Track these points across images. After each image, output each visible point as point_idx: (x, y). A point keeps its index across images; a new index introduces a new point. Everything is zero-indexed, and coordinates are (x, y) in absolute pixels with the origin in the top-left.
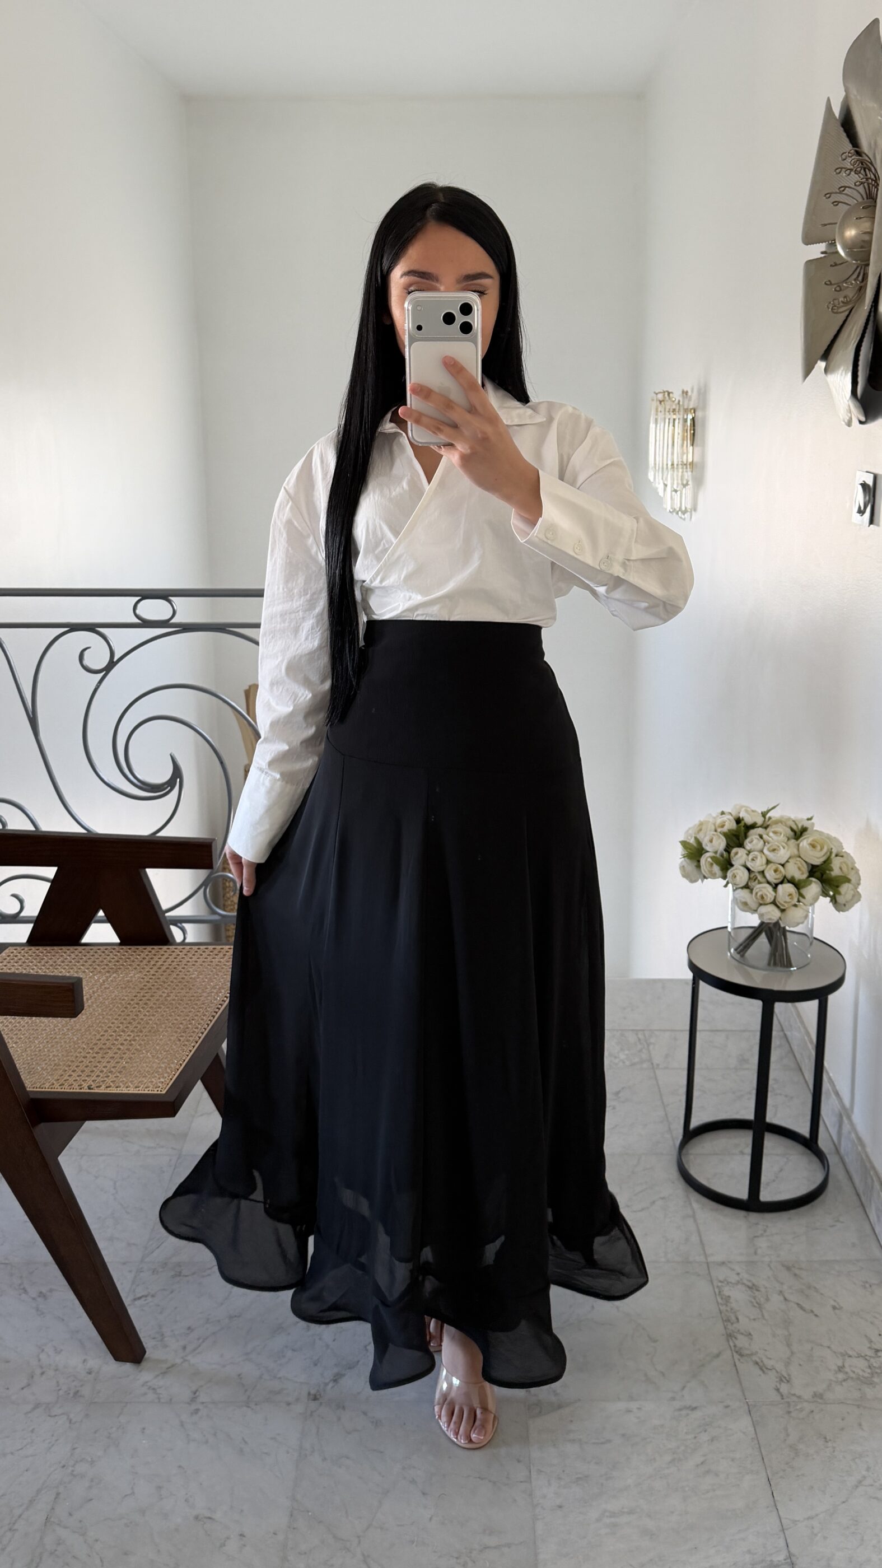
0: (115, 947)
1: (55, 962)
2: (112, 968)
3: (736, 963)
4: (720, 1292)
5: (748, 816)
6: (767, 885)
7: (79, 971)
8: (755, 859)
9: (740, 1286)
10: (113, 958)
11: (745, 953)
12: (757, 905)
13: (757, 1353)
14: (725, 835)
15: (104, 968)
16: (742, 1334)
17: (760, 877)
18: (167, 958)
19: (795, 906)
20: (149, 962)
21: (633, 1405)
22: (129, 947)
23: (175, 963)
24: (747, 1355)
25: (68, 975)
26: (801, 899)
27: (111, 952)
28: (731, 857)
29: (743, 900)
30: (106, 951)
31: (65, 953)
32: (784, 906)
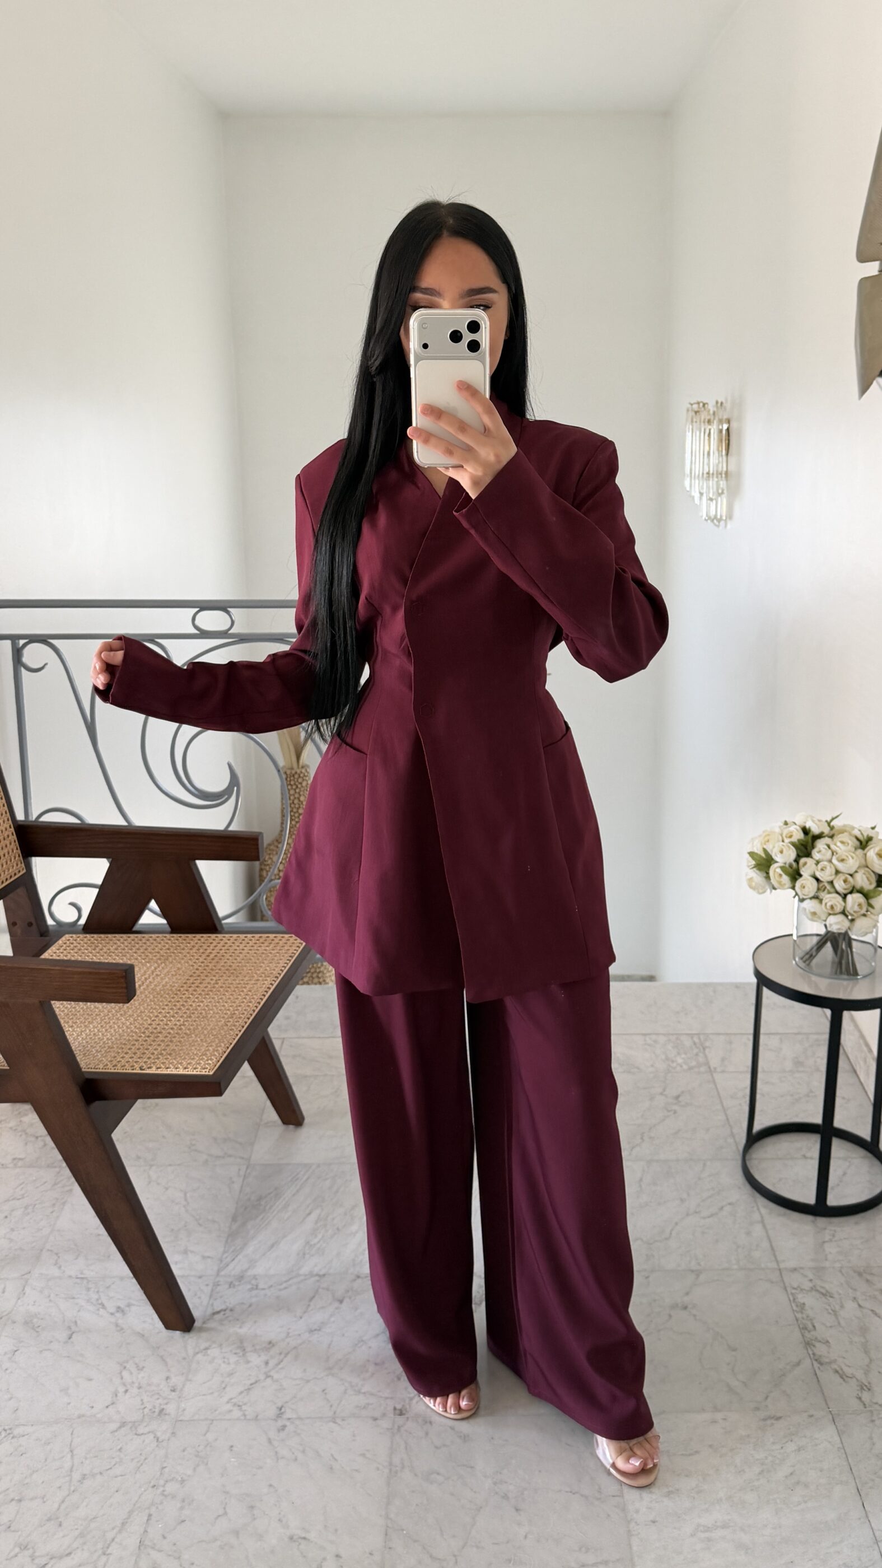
0: (167, 935)
1: (109, 949)
2: (163, 956)
3: (801, 971)
4: (794, 1299)
5: (814, 825)
6: (837, 895)
7: (132, 958)
8: (824, 869)
9: (814, 1293)
10: (164, 946)
11: (812, 960)
12: (826, 915)
13: (835, 1361)
14: (793, 844)
15: (155, 956)
16: (820, 1342)
17: (828, 887)
18: (216, 946)
19: (864, 915)
20: (198, 950)
21: (719, 1416)
22: (179, 935)
23: (223, 951)
24: (827, 1363)
25: (121, 961)
26: (870, 909)
27: (162, 940)
28: (800, 869)
29: (813, 910)
30: (158, 939)
31: (119, 940)
32: (852, 915)
